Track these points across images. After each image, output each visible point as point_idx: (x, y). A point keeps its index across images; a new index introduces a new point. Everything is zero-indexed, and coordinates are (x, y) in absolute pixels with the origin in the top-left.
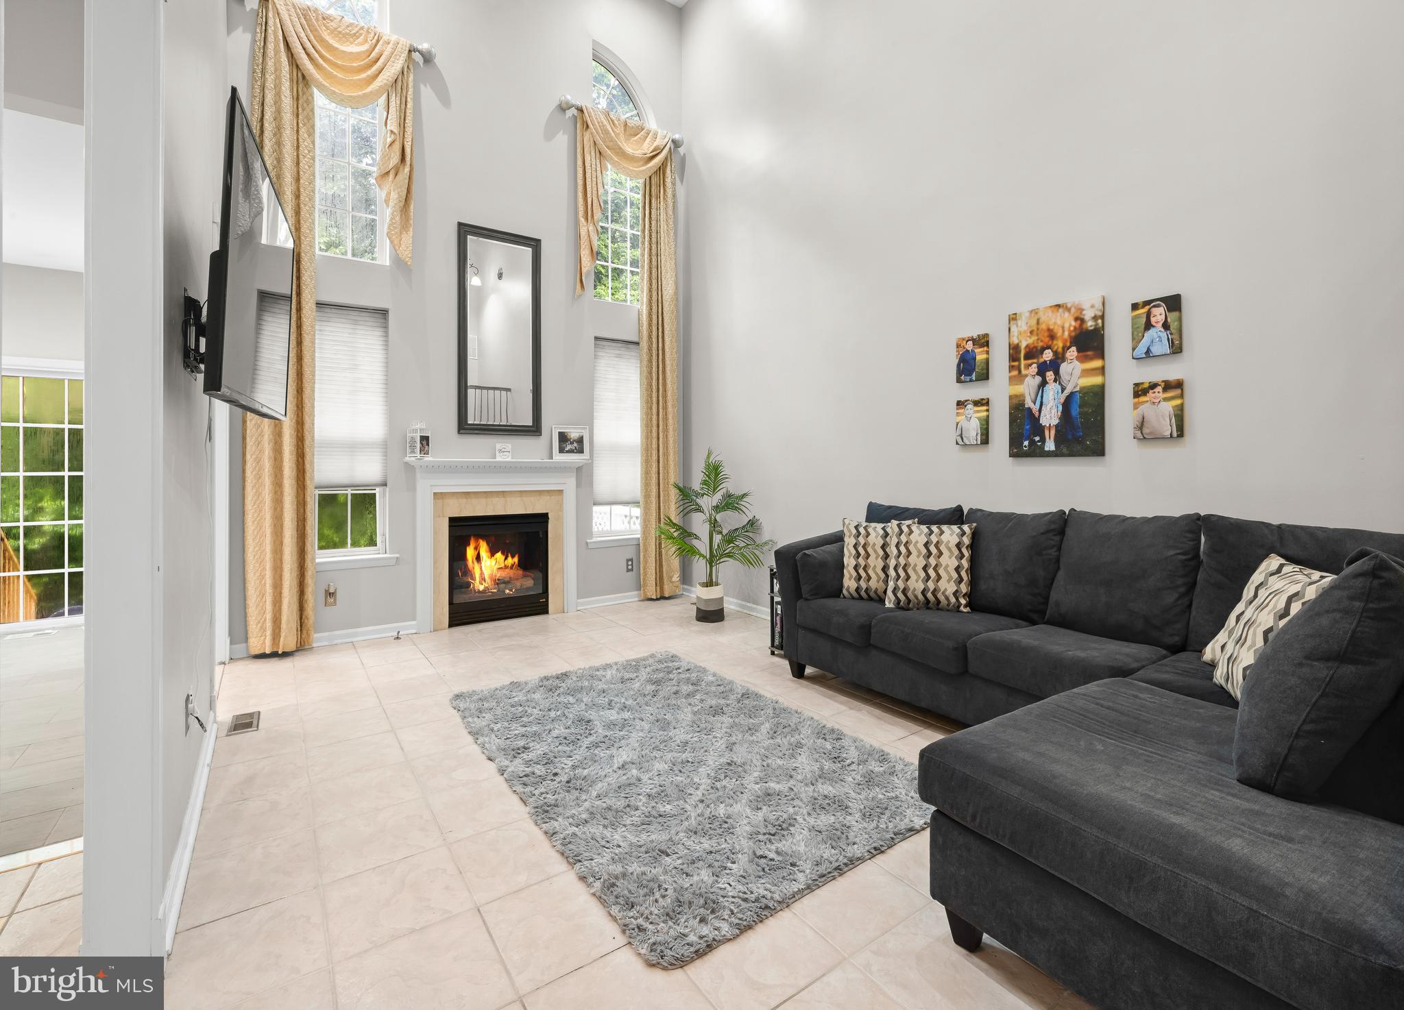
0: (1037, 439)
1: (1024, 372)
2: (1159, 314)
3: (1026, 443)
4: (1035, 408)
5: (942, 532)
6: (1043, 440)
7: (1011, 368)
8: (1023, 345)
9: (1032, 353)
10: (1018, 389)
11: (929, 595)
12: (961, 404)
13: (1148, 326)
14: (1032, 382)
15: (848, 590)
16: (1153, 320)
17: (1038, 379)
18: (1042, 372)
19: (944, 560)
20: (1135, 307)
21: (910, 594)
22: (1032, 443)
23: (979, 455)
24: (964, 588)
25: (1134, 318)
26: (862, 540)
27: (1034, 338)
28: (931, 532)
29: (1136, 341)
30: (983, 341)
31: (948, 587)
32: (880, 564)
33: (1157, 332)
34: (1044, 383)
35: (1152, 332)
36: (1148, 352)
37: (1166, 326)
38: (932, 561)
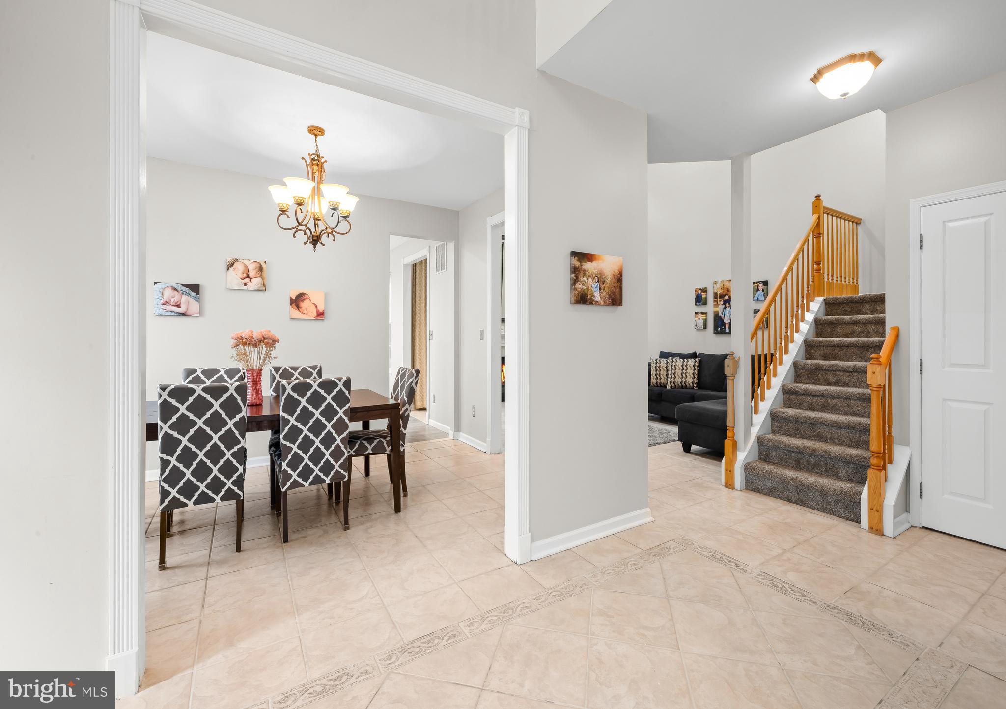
0: (723, 327)
1: (719, 303)
2: (761, 286)
3: (719, 329)
4: (722, 316)
5: (688, 361)
6: (725, 328)
7: (714, 301)
8: (719, 293)
9: (722, 296)
10: (717, 309)
11: (683, 383)
12: (696, 313)
13: (758, 290)
14: (721, 307)
15: (653, 383)
16: (759, 288)
17: (724, 306)
18: (725, 303)
19: (689, 371)
20: (754, 283)
21: (676, 384)
22: (721, 329)
23: (702, 333)
24: (695, 381)
25: (754, 287)
26: (658, 365)
27: (722, 291)
28: (684, 361)
29: (754, 295)
30: (704, 290)
31: (690, 380)
32: (665, 373)
33: (760, 292)
34: (725, 307)
35: (759, 293)
36: (758, 299)
37: (763, 291)
38: (684, 371)
